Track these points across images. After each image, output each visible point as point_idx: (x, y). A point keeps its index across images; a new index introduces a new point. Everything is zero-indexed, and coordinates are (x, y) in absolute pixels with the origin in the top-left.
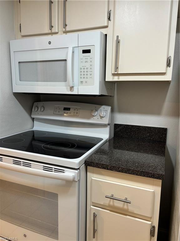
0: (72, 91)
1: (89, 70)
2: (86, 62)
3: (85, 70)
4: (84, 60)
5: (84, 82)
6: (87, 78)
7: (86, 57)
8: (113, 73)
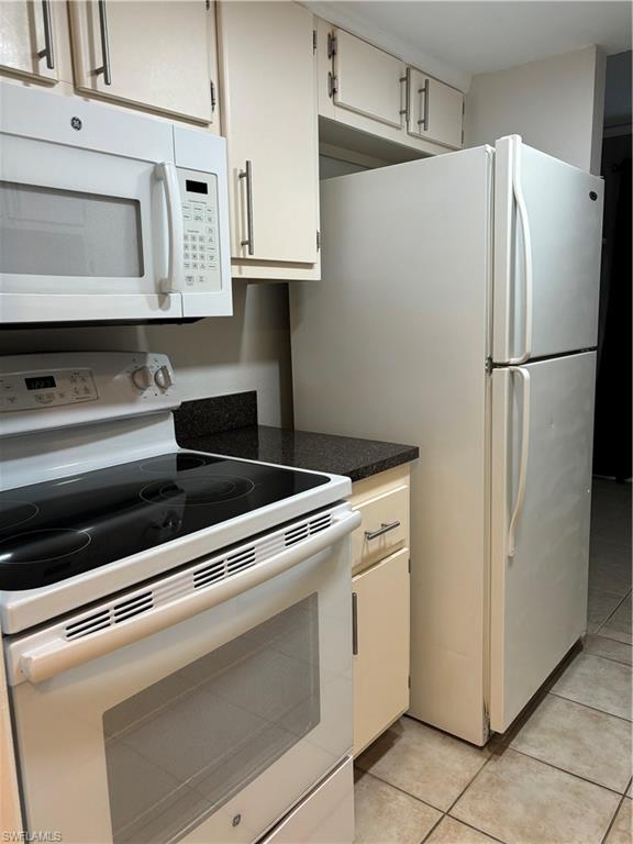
0: (164, 310)
1: (206, 244)
2: (197, 218)
3: (198, 243)
4: (193, 214)
5: (196, 279)
6: (203, 267)
7: (199, 205)
8: (235, 256)
